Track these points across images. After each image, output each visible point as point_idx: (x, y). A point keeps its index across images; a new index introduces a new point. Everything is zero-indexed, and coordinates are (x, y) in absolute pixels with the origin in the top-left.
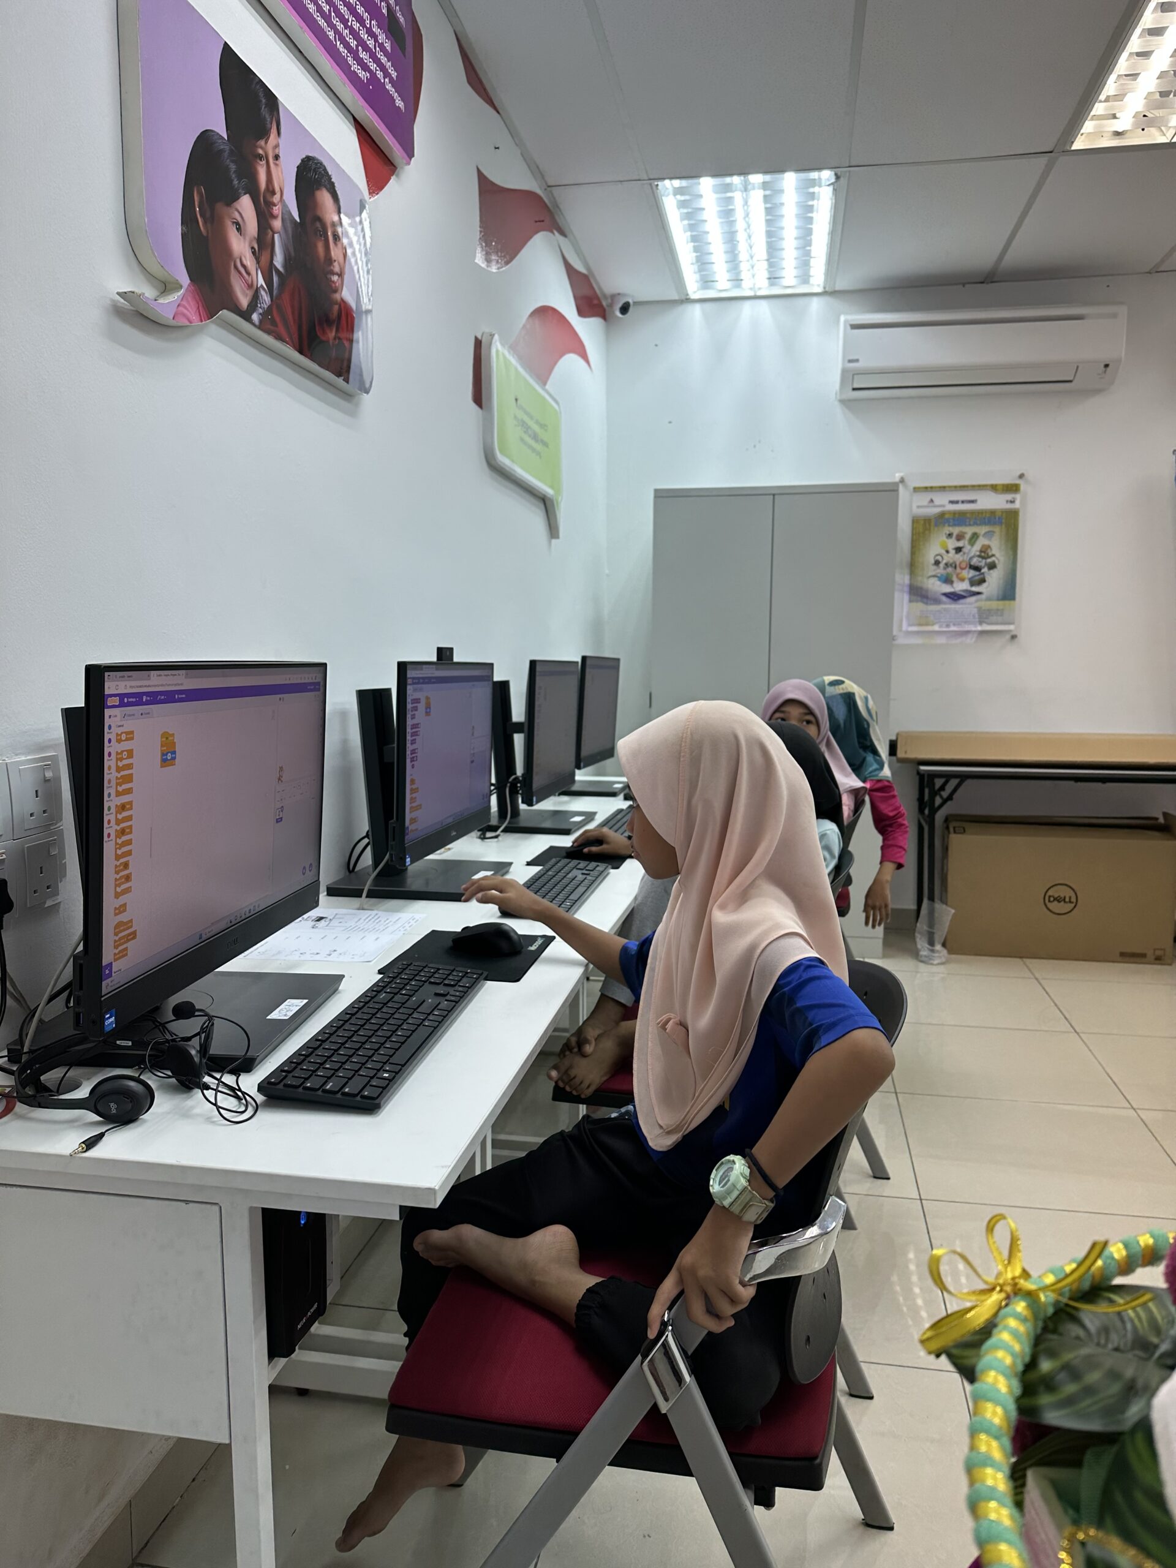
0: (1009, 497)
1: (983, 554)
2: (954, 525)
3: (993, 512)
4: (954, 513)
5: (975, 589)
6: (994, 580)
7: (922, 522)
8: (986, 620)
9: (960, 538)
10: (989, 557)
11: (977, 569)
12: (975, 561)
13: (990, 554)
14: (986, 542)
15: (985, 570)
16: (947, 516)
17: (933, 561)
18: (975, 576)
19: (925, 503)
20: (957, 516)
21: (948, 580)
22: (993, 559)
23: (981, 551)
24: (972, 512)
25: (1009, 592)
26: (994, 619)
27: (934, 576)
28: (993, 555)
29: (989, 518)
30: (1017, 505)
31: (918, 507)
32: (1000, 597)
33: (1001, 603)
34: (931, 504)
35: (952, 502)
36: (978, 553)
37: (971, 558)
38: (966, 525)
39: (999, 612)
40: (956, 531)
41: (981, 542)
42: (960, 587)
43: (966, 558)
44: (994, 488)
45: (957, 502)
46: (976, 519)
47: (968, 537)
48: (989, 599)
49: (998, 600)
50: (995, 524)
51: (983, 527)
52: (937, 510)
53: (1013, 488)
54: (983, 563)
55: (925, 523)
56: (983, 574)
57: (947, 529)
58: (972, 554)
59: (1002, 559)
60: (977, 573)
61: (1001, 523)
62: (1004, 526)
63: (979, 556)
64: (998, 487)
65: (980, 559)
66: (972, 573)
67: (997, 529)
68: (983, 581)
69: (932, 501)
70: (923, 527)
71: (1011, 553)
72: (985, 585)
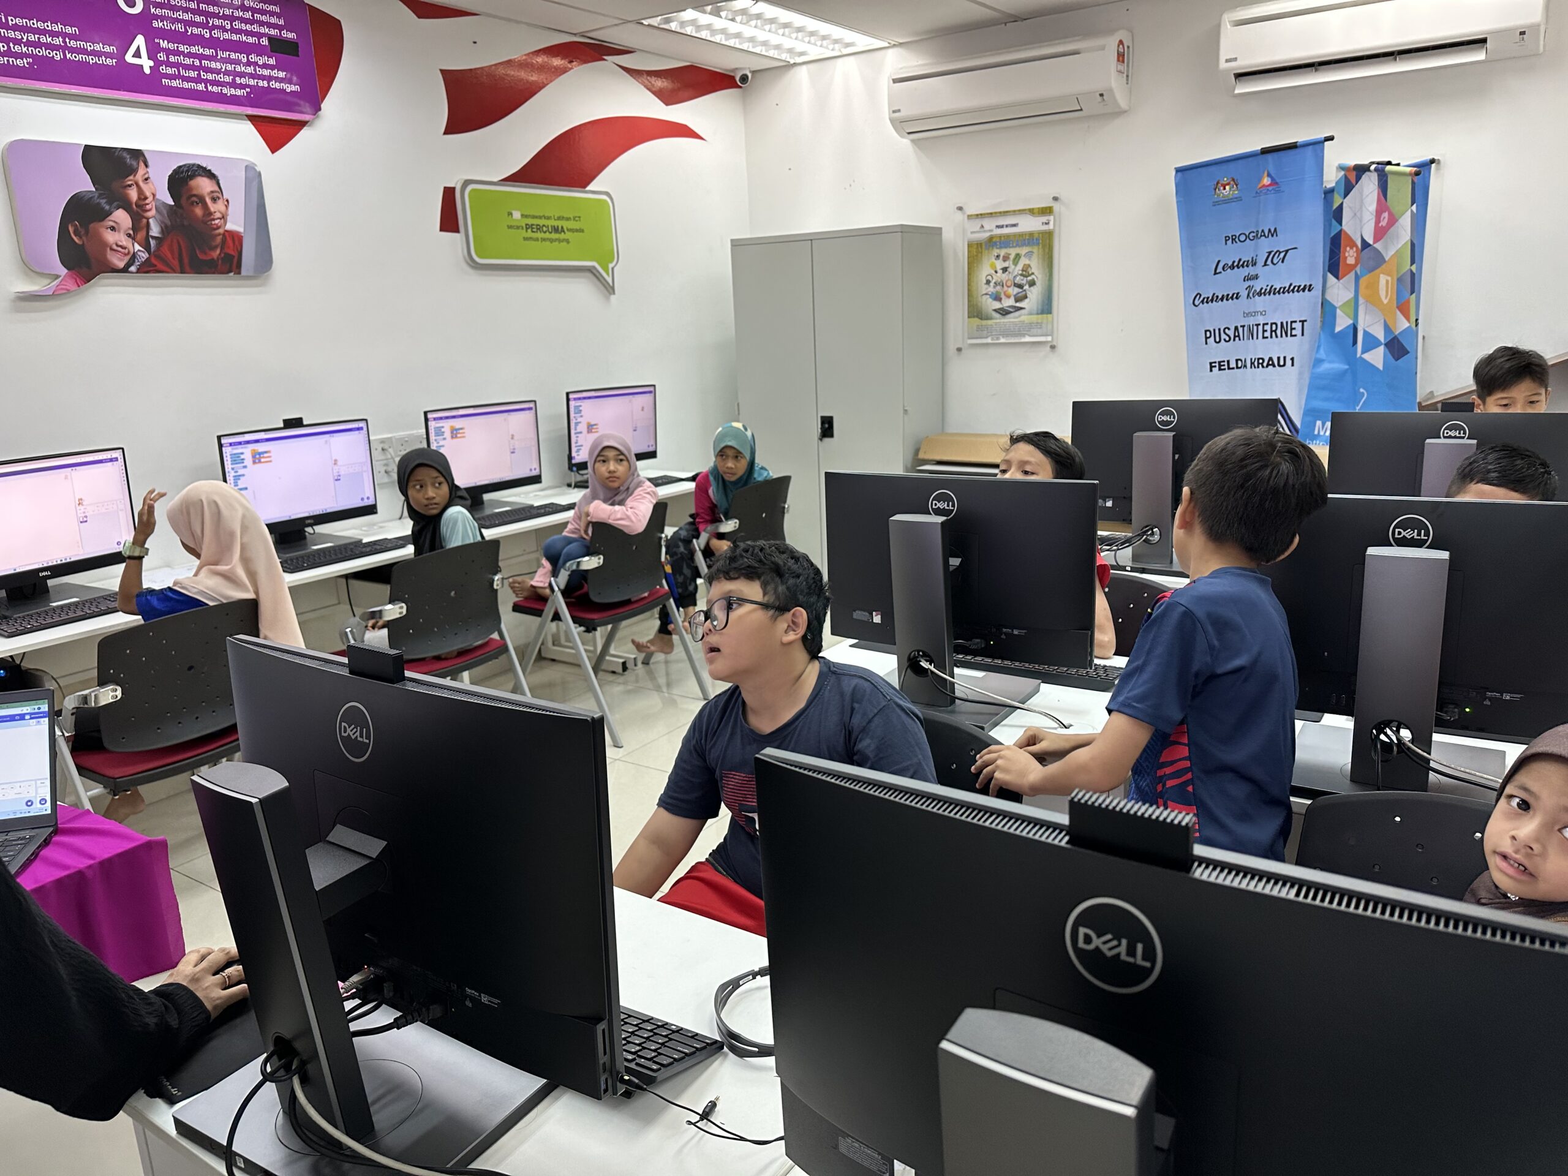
0: (1044, 219)
1: (1024, 273)
2: (1001, 248)
3: (1031, 234)
4: (1000, 236)
5: (1018, 305)
6: (1034, 295)
7: (975, 247)
8: (1028, 333)
9: (1006, 258)
10: (1029, 275)
11: (1020, 286)
12: (1018, 280)
13: (1030, 273)
14: (1027, 262)
15: (1026, 287)
16: (994, 240)
17: (985, 282)
18: (1019, 293)
19: (978, 228)
20: (1003, 239)
21: (997, 298)
22: (1033, 276)
23: (1023, 270)
24: (1015, 235)
25: (1046, 307)
26: (1034, 331)
27: (986, 294)
28: (1033, 274)
29: (1028, 239)
30: (1051, 226)
31: (972, 233)
32: (1039, 312)
33: (1040, 316)
34: (982, 230)
35: (998, 227)
36: (1020, 272)
37: (1015, 277)
38: (1010, 247)
39: (1039, 325)
40: (1003, 252)
41: (1023, 261)
42: (1008, 303)
43: (1011, 277)
44: (1031, 211)
45: (1002, 227)
46: (1017, 241)
47: (1012, 257)
48: (1030, 314)
49: (1038, 314)
50: (1033, 244)
51: (1024, 248)
52: (987, 235)
53: (1047, 211)
54: (1024, 282)
55: (977, 248)
56: (1025, 290)
57: (996, 252)
58: (1016, 273)
59: (1040, 276)
60: (1021, 290)
61: (1038, 244)
62: (1041, 247)
63: (1021, 275)
64: (1035, 211)
65: (1022, 278)
66: (1017, 290)
67: (1035, 250)
68: (1026, 297)
69: (982, 226)
70: (977, 250)
71: (1047, 270)
72: (1027, 301)
